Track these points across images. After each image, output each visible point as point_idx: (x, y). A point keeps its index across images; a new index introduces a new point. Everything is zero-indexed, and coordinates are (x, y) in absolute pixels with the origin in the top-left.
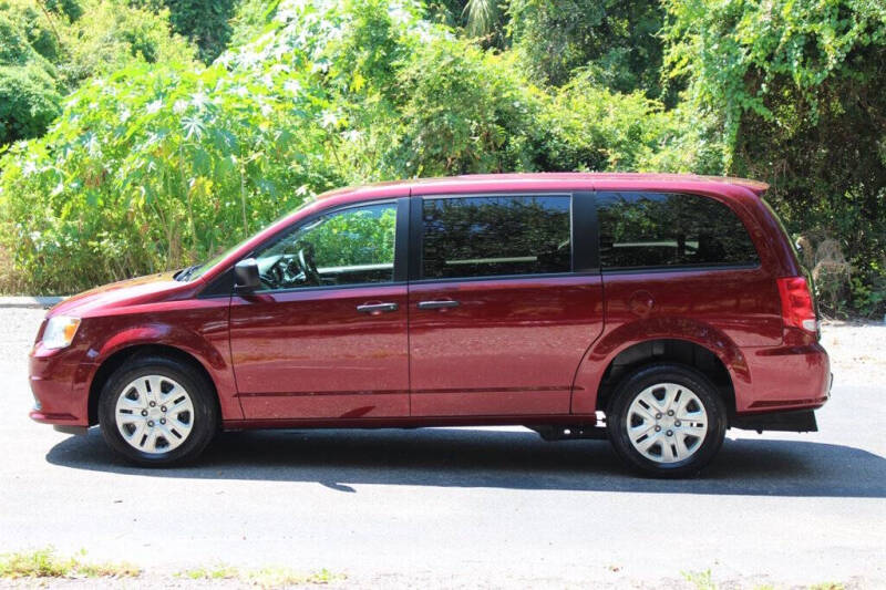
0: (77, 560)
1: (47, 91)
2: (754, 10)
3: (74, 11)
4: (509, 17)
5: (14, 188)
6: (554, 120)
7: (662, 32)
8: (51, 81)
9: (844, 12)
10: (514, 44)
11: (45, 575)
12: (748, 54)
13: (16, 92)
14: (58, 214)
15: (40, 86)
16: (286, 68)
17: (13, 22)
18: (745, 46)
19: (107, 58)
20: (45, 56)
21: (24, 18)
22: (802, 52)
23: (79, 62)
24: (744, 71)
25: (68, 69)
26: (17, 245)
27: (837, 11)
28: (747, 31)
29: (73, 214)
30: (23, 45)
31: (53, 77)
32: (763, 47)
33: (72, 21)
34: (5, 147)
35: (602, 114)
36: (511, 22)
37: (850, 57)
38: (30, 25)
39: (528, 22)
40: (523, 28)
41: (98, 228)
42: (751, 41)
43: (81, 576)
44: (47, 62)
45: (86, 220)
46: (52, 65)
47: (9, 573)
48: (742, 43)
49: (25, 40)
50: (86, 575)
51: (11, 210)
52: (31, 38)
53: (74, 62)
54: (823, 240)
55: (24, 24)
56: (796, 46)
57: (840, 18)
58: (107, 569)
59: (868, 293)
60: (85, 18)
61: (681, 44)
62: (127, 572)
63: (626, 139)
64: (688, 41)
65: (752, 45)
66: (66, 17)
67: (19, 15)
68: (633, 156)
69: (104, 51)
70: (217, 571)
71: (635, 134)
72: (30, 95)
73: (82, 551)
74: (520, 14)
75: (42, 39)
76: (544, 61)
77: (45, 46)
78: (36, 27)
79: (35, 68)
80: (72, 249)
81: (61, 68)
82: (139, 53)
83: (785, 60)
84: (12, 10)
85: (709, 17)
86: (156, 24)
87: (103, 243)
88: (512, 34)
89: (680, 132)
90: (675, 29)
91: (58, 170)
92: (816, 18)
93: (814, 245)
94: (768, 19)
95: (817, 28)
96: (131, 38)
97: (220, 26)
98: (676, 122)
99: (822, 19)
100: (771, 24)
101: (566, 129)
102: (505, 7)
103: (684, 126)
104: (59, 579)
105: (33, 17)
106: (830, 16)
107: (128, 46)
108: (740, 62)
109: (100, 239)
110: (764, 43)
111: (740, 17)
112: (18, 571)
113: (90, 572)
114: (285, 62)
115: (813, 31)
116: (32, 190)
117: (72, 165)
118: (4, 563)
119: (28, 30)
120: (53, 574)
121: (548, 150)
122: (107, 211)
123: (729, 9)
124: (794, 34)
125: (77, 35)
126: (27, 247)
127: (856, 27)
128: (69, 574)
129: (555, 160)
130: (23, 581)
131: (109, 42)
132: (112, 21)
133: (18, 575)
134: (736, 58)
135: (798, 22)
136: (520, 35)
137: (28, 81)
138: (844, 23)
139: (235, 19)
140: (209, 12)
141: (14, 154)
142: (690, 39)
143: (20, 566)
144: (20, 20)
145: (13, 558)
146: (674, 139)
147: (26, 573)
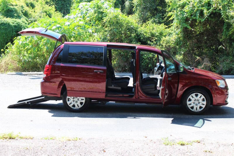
0: (18, 135)
1: (26, 25)
2: (188, 4)
3: (33, 6)
4: (134, 7)
5: (17, 47)
6: (142, 30)
7: (167, 9)
8: (27, 22)
9: (209, 5)
10: (135, 13)
11: (10, 139)
12: (186, 14)
13: (19, 25)
14: (27, 53)
15: (24, 24)
16: (81, 19)
17: (18, 9)
18: (186, 12)
19: (40, 17)
20: (26, 16)
21: (21, 8)
22: (200, 14)
23: (34, 18)
24: (185, 18)
25: (31, 20)
26: (18, 60)
27: (207, 5)
28: (187, 9)
29: (31, 53)
30: (21, 14)
31: (28, 21)
32: (190, 13)
33: (33, 8)
34: (16, 38)
35: (153, 29)
36: (134, 8)
37: (210, 15)
38: (22, 10)
39: (138, 8)
40: (137, 9)
41: (36, 56)
42: (187, 11)
43: (19, 139)
44: (26, 18)
45: (34, 54)
46: (27, 19)
47: (2, 138)
48: (185, 12)
49: (21, 13)
50: (20, 138)
51: (17, 52)
52: (23, 12)
53: (33, 18)
54: (205, 58)
55: (21, 9)
56: (198, 13)
57: (208, 6)
58: (25, 137)
59: (215, 70)
60: (35, 8)
61: (171, 12)
62: (30, 138)
63: (159, 35)
64: (173, 12)
65: (188, 12)
66: (31, 7)
67: (20, 7)
68: (160, 39)
69: (40, 15)
70: (51, 138)
71: (161, 34)
72: (22, 26)
73: (19, 133)
74: (136, 6)
75: (25, 13)
76: (142, 17)
77: (26, 14)
78: (24, 10)
79: (23, 19)
80: (30, 61)
81: (30, 19)
82: (47, 16)
83: (195, 16)
84: (18, 6)
85: (178, 6)
86: (52, 9)
87: (37, 60)
88: (134, 10)
89: (172, 33)
90: (170, 9)
91: (27, 43)
92: (203, 6)
93: (203, 59)
94: (191, 6)
95: (203, 8)
96: (46, 12)
97: (68, 9)
98: (171, 31)
99: (204, 7)
100: (192, 8)
101: (145, 32)
102: (133, 4)
103: (173, 32)
104: (14, 140)
105: (23, 8)
106: (206, 6)
107: (45, 14)
108: (184, 16)
109: (37, 59)
110: (190, 12)
111: (185, 6)
112: (4, 138)
113: (21, 138)
114: (80, 17)
115: (202, 9)
116: (21, 48)
117: (31, 42)
118: (1, 136)
119: (22, 11)
120: (12, 138)
121: (141, 37)
122: (38, 52)
123: (182, 4)
124: (198, 10)
125: (34, 11)
126: (20, 61)
127: (212, 8)
128: (16, 139)
129: (142, 40)
130: (5, 140)
131: (41, 13)
132: (41, 8)
133: (4, 139)
134: (184, 15)
135: (198, 7)
136: (136, 11)
137: (21, 22)
138: (209, 7)
139: (71, 8)
140: (65, 6)
141: (17, 39)
142: (174, 11)
143: (5, 136)
144: (20, 9)
145: (3, 135)
146: (170, 35)
147: (6, 138)
